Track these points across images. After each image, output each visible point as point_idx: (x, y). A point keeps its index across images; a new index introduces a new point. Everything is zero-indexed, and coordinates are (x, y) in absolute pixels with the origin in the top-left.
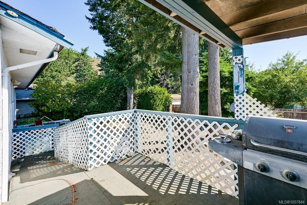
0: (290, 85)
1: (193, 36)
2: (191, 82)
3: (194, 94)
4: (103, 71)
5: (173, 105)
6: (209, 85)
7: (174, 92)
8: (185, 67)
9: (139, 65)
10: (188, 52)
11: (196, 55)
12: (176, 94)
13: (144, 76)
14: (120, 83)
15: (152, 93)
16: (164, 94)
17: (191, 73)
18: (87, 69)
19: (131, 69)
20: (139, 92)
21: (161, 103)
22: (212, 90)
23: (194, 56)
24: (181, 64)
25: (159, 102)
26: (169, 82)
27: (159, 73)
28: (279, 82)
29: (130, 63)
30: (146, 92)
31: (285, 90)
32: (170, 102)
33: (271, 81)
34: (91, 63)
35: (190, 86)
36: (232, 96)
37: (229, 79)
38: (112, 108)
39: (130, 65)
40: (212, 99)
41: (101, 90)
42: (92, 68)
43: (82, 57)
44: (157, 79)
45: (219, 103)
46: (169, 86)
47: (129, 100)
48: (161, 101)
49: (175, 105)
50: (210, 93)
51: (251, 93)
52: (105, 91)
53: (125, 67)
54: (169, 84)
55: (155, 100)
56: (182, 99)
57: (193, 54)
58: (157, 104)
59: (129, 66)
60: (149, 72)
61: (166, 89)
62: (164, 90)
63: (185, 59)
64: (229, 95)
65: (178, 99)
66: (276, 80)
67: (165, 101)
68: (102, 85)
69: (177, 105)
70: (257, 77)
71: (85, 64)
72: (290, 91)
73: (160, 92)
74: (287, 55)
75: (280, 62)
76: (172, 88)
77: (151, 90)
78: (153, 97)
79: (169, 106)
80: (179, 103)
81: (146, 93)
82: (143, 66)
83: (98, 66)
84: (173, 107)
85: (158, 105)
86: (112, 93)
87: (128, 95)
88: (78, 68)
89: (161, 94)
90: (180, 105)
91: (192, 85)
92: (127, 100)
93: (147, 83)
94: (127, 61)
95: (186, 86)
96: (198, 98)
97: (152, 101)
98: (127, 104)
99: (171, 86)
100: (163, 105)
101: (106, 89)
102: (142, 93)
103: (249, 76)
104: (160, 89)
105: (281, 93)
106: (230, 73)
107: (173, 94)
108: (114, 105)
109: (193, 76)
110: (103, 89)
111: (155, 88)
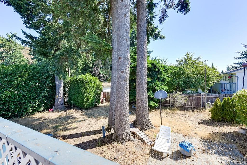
0: (191, 76)
1: (123, 16)
2: (121, 70)
3: (125, 82)
4: (35, 60)
5: (104, 92)
6: (137, 74)
7: (105, 81)
8: (115, 54)
9: (66, 51)
10: (119, 35)
11: (127, 39)
12: (107, 82)
13: (74, 64)
14: (46, 70)
15: (83, 81)
16: (95, 82)
17: (122, 59)
18: (16, 56)
19: (57, 55)
20: (70, 80)
21: (92, 91)
22: (140, 78)
23: (125, 40)
24: (110, 51)
25: (90, 90)
26: (101, 72)
27: (90, 62)
28: (184, 73)
29: (56, 48)
30: (77, 80)
31: (187, 79)
32: (101, 90)
33: (178, 73)
34: (20, 50)
35: (121, 73)
36: (153, 84)
37: (151, 70)
38: (37, 97)
39: (56, 50)
40: (140, 87)
41: (20, 77)
42: (21, 56)
43: (8, 43)
44: (90, 69)
45: (146, 91)
46: (101, 76)
47: (58, 88)
48: (92, 89)
49: (106, 92)
50: (138, 81)
51: (166, 81)
52: (26, 79)
53: (49, 52)
54: (101, 74)
55: (86, 88)
56: (112, 87)
57: (124, 38)
58: (88, 92)
59: (55, 52)
60: (79, 60)
61: (97, 78)
62: (95, 78)
63: (115, 46)
64: (151, 83)
65: (107, 87)
66: (181, 72)
67: (96, 89)
68: (22, 71)
69: (107, 92)
70: (171, 69)
71: (14, 51)
72: (191, 81)
73: (91, 80)
74: (187, 54)
75: (183, 59)
76: (104, 77)
77: (82, 78)
78: (84, 85)
79: (100, 94)
80: (109, 90)
81: (77, 82)
82: (71, 52)
83: (30, 54)
84: (104, 94)
85: (90, 92)
86: (36, 80)
87: (57, 83)
88: (4, 55)
89: (92, 82)
90: (110, 92)
91: (123, 72)
92: (55, 88)
93: (77, 71)
94: (52, 46)
95: (115, 74)
96: (128, 87)
97: (83, 89)
98: (55, 93)
99: (103, 76)
100: (95, 93)
101: (27, 77)
102: (73, 82)
103: (166, 68)
104: (91, 77)
105: (184, 82)
106: (152, 65)
107: (103, 82)
108: (40, 94)
109: (124, 62)
110: (23, 76)
111: (86, 76)
